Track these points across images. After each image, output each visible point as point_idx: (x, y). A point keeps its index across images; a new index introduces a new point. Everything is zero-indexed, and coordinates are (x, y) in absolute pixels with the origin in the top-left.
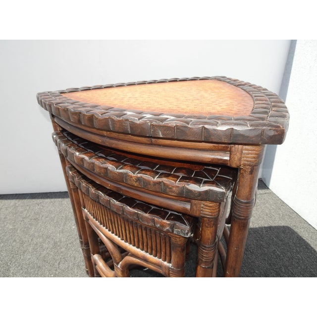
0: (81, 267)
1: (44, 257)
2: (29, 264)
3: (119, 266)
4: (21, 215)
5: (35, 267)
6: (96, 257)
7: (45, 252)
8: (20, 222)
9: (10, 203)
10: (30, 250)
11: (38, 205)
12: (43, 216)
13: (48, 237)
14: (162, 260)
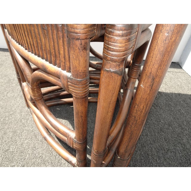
6: (24, 84)
14: (62, 69)
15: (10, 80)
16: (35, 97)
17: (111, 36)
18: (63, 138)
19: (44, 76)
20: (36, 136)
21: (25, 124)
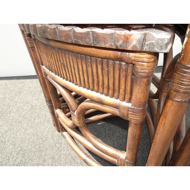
0: (50, 121)
1: (24, 115)
2: (13, 120)
3: (75, 113)
4: (9, 89)
5: (17, 121)
6: (58, 111)
7: (24, 112)
8: (9, 94)
9: (3, 82)
10: (14, 111)
11: (22, 83)
12: (24, 90)
13: (27, 103)
14: (120, 100)
15: (32, 106)
16: (80, 125)
17: (187, 75)
18: (112, 159)
19: (98, 107)
20: (74, 160)
21: (60, 149)
